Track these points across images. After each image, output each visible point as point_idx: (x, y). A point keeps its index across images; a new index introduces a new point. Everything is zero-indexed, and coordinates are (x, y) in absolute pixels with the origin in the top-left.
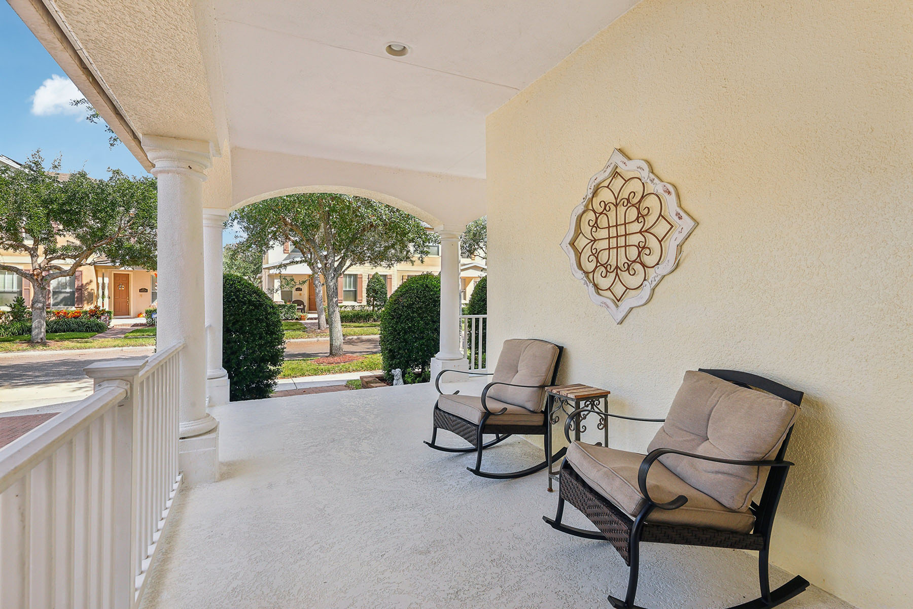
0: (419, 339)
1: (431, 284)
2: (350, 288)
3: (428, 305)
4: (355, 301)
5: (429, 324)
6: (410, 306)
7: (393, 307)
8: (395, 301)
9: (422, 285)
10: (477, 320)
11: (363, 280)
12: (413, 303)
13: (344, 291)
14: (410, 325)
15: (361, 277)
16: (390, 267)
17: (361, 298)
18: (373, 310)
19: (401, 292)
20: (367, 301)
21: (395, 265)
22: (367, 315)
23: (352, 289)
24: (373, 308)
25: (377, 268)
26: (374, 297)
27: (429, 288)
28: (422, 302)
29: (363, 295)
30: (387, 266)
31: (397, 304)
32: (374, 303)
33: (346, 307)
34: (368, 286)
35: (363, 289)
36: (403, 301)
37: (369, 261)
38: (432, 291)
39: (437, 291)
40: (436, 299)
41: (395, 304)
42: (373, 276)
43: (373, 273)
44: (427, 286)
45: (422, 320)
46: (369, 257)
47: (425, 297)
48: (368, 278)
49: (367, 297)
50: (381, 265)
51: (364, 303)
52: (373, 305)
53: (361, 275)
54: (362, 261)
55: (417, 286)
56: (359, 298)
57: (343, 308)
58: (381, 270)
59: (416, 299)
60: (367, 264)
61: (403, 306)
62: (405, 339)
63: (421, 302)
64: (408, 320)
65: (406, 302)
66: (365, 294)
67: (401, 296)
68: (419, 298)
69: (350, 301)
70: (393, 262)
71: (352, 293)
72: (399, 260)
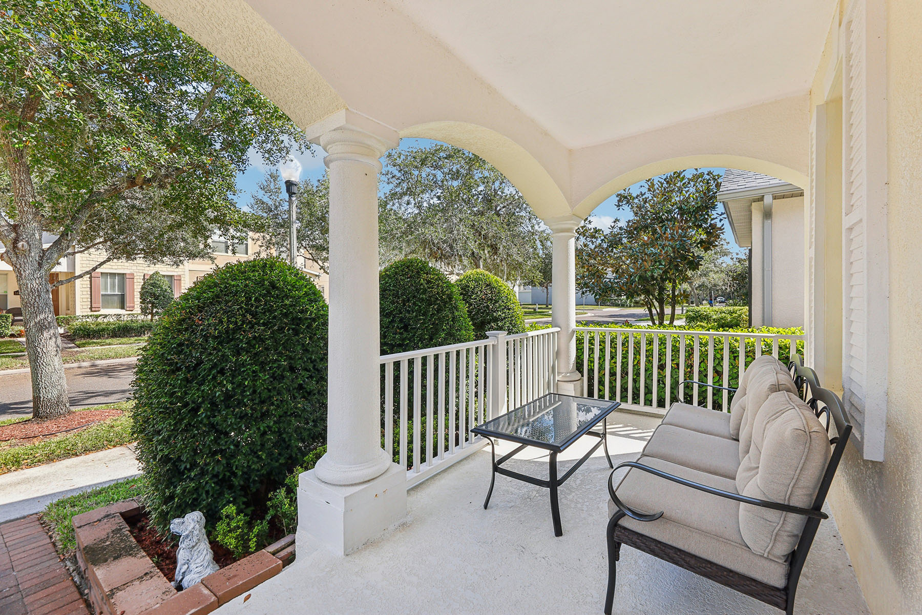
0: (256, 420)
1: (284, 281)
2: (114, 291)
3: (281, 329)
4: (123, 307)
5: (283, 377)
6: (227, 337)
7: (173, 338)
8: (181, 322)
9: (261, 283)
10: (397, 365)
11: (135, 281)
12: (238, 329)
13: (102, 295)
14: (229, 387)
15: (131, 277)
16: (178, 265)
17: (132, 305)
18: (152, 320)
19: (198, 299)
20: (142, 309)
21: (185, 262)
22: (141, 327)
23: (117, 293)
24: (152, 317)
25: (157, 266)
26: (153, 303)
27: (277, 288)
28: (264, 324)
29: (135, 300)
30: (172, 263)
31: (186, 330)
32: (152, 311)
33: (106, 316)
34: (143, 288)
35: (135, 293)
36: (209, 323)
37: (143, 256)
38: (287, 297)
39: (300, 297)
40: (300, 315)
41: (179, 331)
42: (152, 276)
43: (151, 273)
44: (273, 285)
45: (263, 369)
46: (143, 249)
47: (271, 311)
48: (144, 279)
49: (141, 303)
50: (163, 262)
51: (137, 310)
52: (152, 313)
53: (133, 274)
54: (130, 256)
55: (246, 286)
56: (128, 304)
57: (100, 318)
58: (164, 268)
59: (244, 316)
60: (140, 260)
61: (206, 338)
62: (213, 426)
63: (258, 324)
64: (222, 372)
65: (215, 325)
66: (137, 300)
67: (200, 309)
68: (254, 315)
69: (114, 308)
70: (181, 258)
71: (116, 298)
72: (192, 256)
